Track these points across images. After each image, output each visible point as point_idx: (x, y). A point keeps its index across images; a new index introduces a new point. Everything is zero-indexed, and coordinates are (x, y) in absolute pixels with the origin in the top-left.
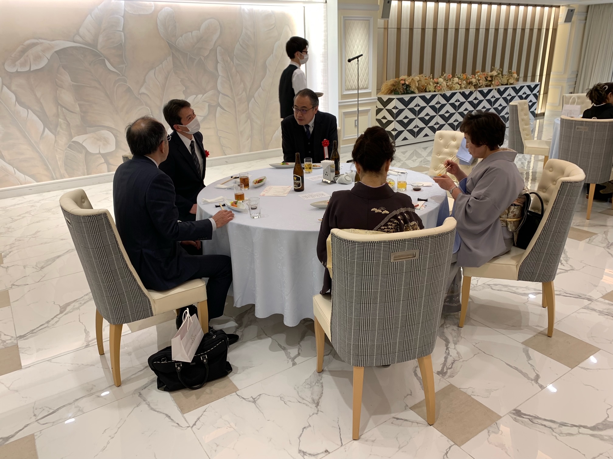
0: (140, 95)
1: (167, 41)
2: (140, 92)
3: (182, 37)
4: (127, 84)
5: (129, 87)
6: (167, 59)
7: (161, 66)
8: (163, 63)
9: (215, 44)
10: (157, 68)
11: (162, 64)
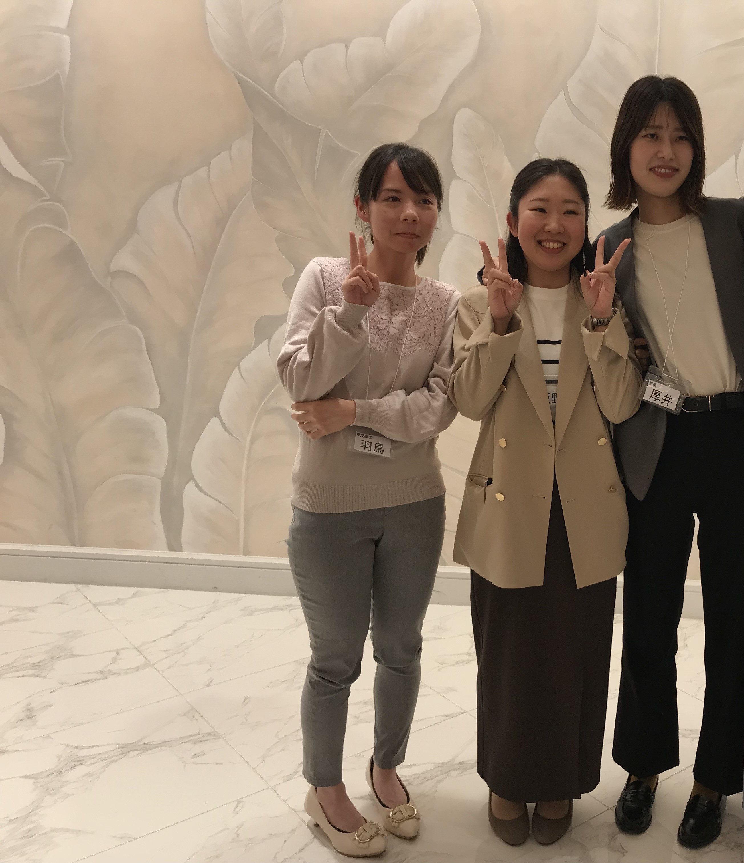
0: (110, 278)
1: (238, 78)
2: (113, 267)
3: (302, 63)
4: (64, 232)
5: (72, 244)
6: (230, 149)
7: (202, 172)
8: (213, 162)
9: (445, 99)
10: (187, 180)
11: (209, 165)
